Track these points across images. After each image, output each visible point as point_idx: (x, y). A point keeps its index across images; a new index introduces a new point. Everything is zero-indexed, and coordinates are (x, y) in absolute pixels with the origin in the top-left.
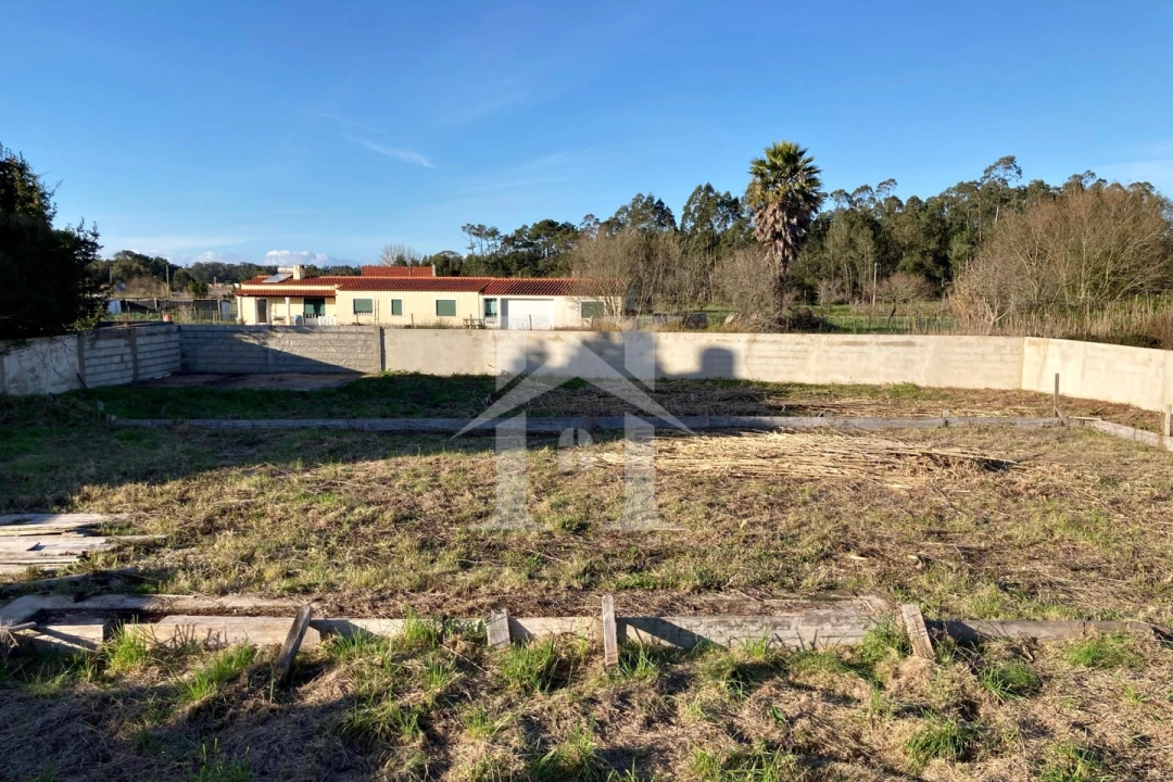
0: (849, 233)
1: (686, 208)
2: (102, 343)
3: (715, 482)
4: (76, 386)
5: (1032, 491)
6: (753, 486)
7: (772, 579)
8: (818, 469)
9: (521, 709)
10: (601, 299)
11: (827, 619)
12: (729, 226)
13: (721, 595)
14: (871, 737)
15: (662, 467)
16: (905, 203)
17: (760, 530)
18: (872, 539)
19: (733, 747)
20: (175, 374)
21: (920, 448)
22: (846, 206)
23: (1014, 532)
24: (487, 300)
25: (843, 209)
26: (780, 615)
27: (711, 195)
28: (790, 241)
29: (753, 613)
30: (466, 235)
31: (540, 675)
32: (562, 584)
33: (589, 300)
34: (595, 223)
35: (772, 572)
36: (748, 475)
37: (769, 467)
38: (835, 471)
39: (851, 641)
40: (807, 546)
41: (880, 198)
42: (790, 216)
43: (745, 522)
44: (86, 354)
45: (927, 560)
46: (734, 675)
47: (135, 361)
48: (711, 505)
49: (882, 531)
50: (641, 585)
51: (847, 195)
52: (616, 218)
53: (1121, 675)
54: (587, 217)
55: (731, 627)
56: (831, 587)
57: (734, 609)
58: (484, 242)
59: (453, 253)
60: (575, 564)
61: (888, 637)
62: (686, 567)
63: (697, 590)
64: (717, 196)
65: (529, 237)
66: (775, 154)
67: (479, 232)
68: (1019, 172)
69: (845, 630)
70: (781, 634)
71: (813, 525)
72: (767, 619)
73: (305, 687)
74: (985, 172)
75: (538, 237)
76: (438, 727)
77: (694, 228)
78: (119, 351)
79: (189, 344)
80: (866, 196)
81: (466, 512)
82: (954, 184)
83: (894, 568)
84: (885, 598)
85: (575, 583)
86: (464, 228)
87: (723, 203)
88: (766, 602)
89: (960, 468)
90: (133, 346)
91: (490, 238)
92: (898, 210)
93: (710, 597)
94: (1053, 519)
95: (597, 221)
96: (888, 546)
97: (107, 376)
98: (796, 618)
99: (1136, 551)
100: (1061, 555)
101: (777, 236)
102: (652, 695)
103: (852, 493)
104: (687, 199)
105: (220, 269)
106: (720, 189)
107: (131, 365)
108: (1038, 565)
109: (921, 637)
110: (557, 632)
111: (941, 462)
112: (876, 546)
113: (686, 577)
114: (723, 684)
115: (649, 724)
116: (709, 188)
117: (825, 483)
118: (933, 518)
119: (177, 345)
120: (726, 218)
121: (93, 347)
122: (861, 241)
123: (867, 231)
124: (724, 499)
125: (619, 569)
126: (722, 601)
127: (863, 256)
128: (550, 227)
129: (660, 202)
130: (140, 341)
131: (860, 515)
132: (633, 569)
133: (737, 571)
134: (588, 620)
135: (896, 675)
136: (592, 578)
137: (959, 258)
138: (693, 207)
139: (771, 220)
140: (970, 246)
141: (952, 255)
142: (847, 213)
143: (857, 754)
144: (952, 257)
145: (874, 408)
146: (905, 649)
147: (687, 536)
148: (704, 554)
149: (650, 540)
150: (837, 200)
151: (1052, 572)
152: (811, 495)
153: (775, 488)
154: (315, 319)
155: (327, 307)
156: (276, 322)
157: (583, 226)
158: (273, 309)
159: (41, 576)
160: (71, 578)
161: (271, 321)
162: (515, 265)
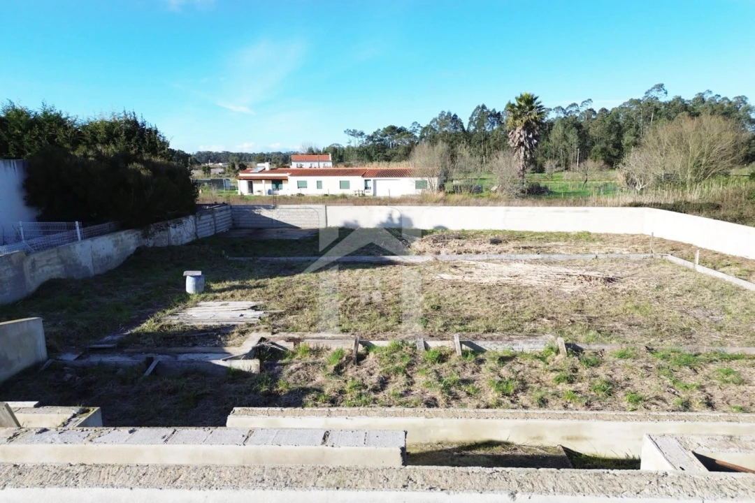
0: (564, 131)
1: (471, 118)
2: (203, 218)
3: (490, 287)
4: (195, 238)
5: (624, 293)
6: (506, 290)
7: (513, 328)
8: (534, 282)
9: (433, 368)
10: (426, 179)
11: (531, 342)
12: (495, 127)
13: (494, 334)
14: (543, 378)
15: (467, 281)
16: (597, 112)
17: (509, 309)
18: (553, 313)
19: (500, 379)
20: (230, 229)
21: (579, 272)
22: (562, 116)
23: (611, 310)
24: (366, 181)
25: (560, 117)
26: (515, 341)
27: (485, 111)
28: (528, 146)
29: (506, 340)
30: (346, 135)
31: (437, 359)
32: (437, 330)
33: (419, 179)
34: (418, 127)
35: (513, 326)
36: (505, 285)
37: (514, 281)
38: (541, 282)
39: (540, 350)
40: (527, 315)
41: (583, 110)
42: (529, 134)
43: (503, 306)
44: (198, 223)
45: (573, 322)
46: (499, 359)
47: (215, 224)
48: (489, 298)
49: (557, 310)
50: (465, 330)
51: (563, 109)
52: (430, 125)
53: (629, 362)
54: (413, 124)
55: (498, 345)
56: (535, 332)
57: (498, 338)
58: (357, 139)
59: (338, 145)
60: (440, 322)
61: (552, 348)
62: (480, 323)
63: (485, 332)
64: (488, 111)
65: (381, 136)
66: (520, 100)
67: (354, 133)
68: (666, 93)
69: (538, 346)
70: (514, 347)
71: (530, 307)
72: (510, 342)
73: (363, 361)
74: (646, 93)
75: (386, 135)
76: (409, 372)
77: (475, 130)
78: (208, 221)
79: (235, 214)
80: (574, 109)
81: (392, 301)
82: (627, 100)
83: (560, 325)
84: (554, 335)
85: (442, 329)
86: (345, 132)
87: (491, 115)
88: (511, 336)
89: (596, 281)
90: (213, 217)
91: (359, 137)
92: (593, 117)
93: (490, 335)
94: (629, 305)
95: (419, 126)
96: (559, 316)
97: (205, 232)
98: (521, 342)
99: (656, 319)
100: (627, 320)
101: (521, 144)
102: (473, 365)
103: (548, 293)
104: (471, 113)
106: (490, 107)
107: (213, 226)
108: (616, 324)
109: (563, 348)
110: (440, 346)
111: (588, 279)
112: (554, 316)
113: (482, 328)
114: (496, 362)
115: (473, 373)
116: (484, 107)
117: (537, 288)
118: (580, 305)
119: (230, 215)
120: (493, 124)
121: (200, 219)
122: (570, 136)
123: (574, 130)
124: (494, 295)
125: (455, 324)
126: (495, 336)
127: (572, 145)
128: (393, 130)
129: (455, 116)
130: (217, 215)
131: (549, 303)
132: (461, 324)
133: (500, 326)
134: (450, 342)
135: (553, 361)
136: (446, 326)
137: (627, 145)
138: (474, 118)
139: (518, 135)
140: (635, 137)
141: (624, 143)
142: (563, 119)
143: (538, 382)
144: (624, 144)
145: (564, 248)
146: (558, 352)
147: (480, 312)
148: (487, 319)
149: (466, 313)
150: (557, 112)
151: (621, 326)
152: (531, 294)
153: (515, 291)
154: (276, 192)
155: (284, 185)
156: (258, 194)
157: (411, 129)
158: (256, 186)
159: (250, 325)
160: (263, 326)
161: (256, 193)
162: (374, 152)
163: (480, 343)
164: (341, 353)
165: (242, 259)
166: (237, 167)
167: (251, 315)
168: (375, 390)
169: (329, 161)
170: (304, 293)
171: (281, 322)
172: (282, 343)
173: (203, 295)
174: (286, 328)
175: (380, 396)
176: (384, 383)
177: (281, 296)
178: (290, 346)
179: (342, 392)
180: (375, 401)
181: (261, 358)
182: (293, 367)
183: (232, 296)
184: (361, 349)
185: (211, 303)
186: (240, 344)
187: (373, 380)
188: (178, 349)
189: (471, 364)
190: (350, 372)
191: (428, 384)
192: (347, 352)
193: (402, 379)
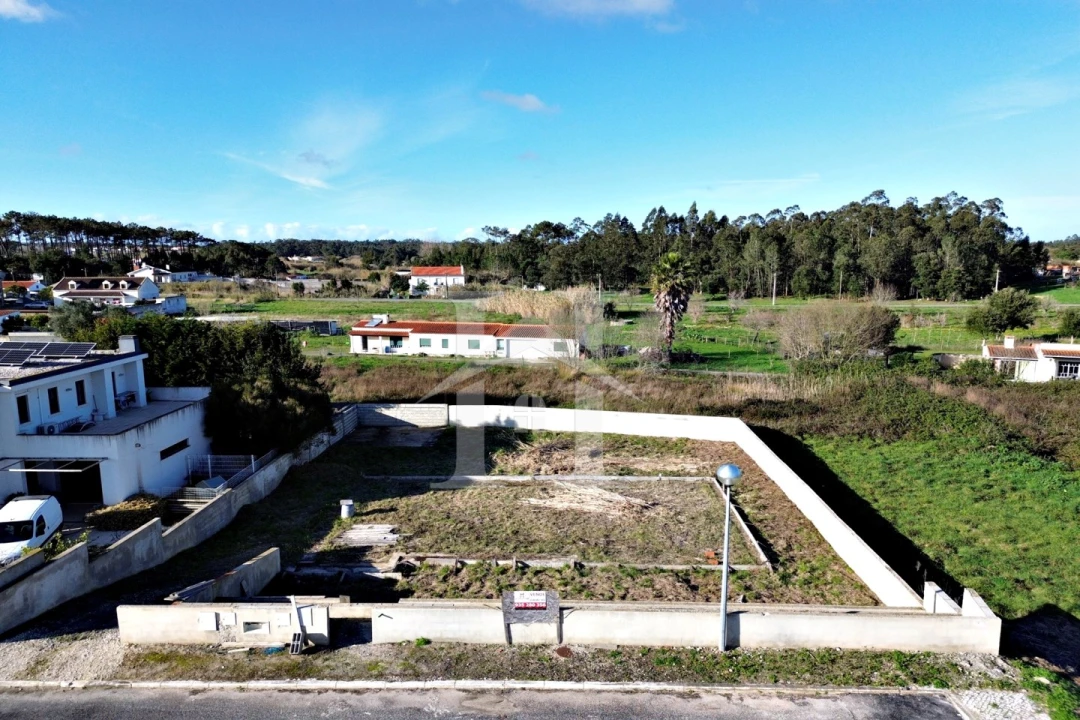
0: (761, 247)
1: (645, 224)
6: (570, 516)
7: (556, 550)
13: (540, 555)
16: (809, 218)
20: (357, 428)
22: (760, 226)
24: (498, 340)
25: (756, 227)
27: (663, 215)
28: (674, 311)
30: (485, 232)
31: (501, 572)
32: (508, 552)
35: (558, 548)
40: (572, 539)
45: (596, 544)
47: (344, 427)
51: (761, 217)
54: (575, 220)
58: (499, 237)
61: (567, 565)
62: (538, 546)
65: (532, 235)
67: (496, 231)
69: (562, 563)
70: (547, 564)
71: (578, 532)
72: (546, 561)
73: (459, 574)
74: (865, 198)
75: (538, 235)
76: (483, 580)
78: (338, 426)
79: (361, 413)
80: (776, 217)
81: (487, 526)
85: (510, 552)
86: (483, 229)
87: (670, 221)
89: (635, 509)
90: (342, 422)
91: (503, 235)
93: (537, 556)
96: (592, 539)
97: (336, 437)
98: (552, 561)
100: (631, 543)
101: (667, 309)
104: (645, 218)
105: (296, 244)
107: (342, 430)
110: (505, 564)
111: (631, 506)
112: (589, 539)
113: (536, 550)
115: (517, 580)
116: (662, 210)
119: (356, 414)
122: (769, 253)
123: (775, 245)
126: (540, 557)
127: (770, 264)
128: (546, 227)
129: (625, 219)
134: (511, 561)
138: (649, 224)
142: (760, 230)
146: (569, 568)
152: (584, 520)
153: (576, 516)
154: (394, 349)
155: (404, 342)
156: (374, 352)
157: (572, 227)
158: (371, 342)
159: (391, 546)
160: (400, 547)
161: (370, 351)
162: (521, 257)
163: (527, 562)
164: (447, 567)
165: (375, 477)
166: (339, 284)
167: (392, 538)
168: (463, 590)
169: (460, 275)
170: (425, 518)
171: (411, 543)
172: (412, 561)
173: (354, 519)
174: (415, 549)
175: (466, 593)
176: (468, 586)
177: (410, 520)
178: (418, 564)
179: (445, 591)
180: (461, 596)
181: (402, 571)
182: (420, 577)
183: (375, 519)
184: (459, 565)
185: (361, 526)
186: (387, 561)
187: (463, 585)
188: (351, 564)
189: (518, 575)
190: (451, 580)
191: (490, 588)
192: (451, 567)
193: (478, 584)
